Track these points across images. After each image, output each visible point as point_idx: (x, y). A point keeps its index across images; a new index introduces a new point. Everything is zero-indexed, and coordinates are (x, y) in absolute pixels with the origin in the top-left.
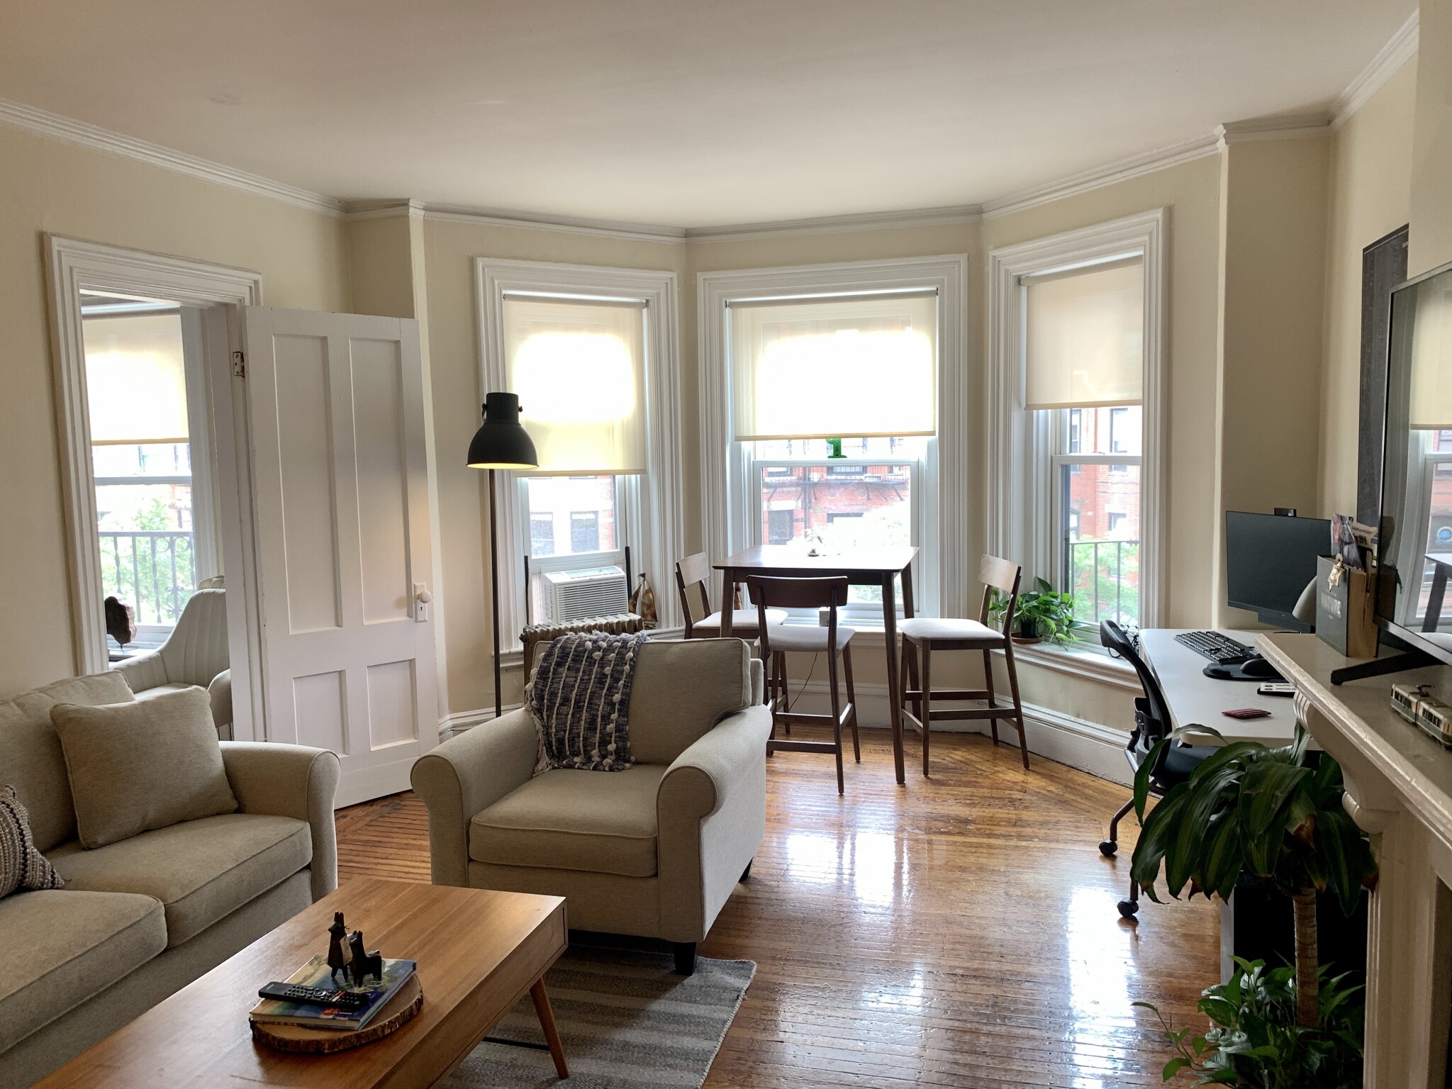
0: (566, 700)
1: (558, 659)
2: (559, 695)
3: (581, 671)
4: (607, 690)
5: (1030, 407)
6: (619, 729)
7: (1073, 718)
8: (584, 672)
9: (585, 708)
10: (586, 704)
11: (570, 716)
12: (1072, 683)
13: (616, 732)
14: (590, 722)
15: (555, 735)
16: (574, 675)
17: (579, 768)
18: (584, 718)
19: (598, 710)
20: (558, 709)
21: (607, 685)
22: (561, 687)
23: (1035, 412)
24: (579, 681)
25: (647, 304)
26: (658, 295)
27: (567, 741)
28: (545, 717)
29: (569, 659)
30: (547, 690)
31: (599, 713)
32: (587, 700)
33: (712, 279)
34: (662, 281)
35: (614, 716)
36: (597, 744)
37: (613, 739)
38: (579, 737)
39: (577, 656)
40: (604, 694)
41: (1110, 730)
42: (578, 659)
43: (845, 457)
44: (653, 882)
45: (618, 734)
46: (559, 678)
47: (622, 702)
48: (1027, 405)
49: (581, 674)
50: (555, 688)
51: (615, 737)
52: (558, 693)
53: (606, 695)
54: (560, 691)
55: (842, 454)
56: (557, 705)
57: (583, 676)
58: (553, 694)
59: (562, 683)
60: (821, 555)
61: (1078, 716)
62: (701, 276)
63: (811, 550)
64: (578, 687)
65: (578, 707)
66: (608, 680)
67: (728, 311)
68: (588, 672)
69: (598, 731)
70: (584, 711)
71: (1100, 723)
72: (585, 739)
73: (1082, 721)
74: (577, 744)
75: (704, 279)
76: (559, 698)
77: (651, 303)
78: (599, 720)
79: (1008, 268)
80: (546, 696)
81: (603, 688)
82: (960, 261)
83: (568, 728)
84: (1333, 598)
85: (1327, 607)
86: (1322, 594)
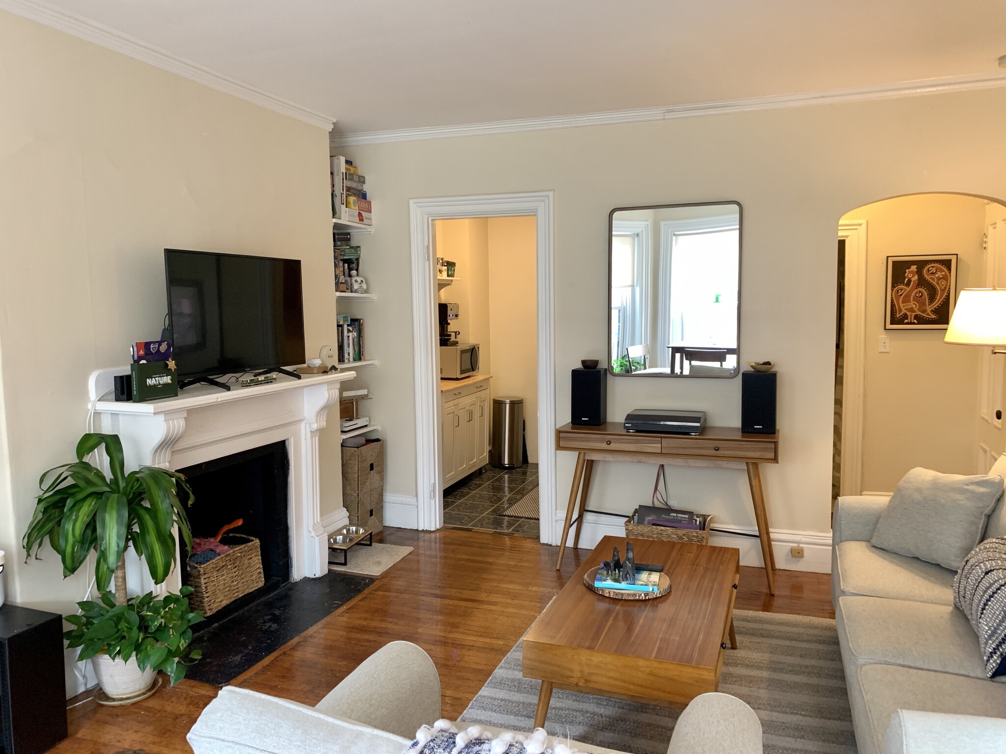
84: (161, 377)
85: (155, 383)
86: (148, 380)
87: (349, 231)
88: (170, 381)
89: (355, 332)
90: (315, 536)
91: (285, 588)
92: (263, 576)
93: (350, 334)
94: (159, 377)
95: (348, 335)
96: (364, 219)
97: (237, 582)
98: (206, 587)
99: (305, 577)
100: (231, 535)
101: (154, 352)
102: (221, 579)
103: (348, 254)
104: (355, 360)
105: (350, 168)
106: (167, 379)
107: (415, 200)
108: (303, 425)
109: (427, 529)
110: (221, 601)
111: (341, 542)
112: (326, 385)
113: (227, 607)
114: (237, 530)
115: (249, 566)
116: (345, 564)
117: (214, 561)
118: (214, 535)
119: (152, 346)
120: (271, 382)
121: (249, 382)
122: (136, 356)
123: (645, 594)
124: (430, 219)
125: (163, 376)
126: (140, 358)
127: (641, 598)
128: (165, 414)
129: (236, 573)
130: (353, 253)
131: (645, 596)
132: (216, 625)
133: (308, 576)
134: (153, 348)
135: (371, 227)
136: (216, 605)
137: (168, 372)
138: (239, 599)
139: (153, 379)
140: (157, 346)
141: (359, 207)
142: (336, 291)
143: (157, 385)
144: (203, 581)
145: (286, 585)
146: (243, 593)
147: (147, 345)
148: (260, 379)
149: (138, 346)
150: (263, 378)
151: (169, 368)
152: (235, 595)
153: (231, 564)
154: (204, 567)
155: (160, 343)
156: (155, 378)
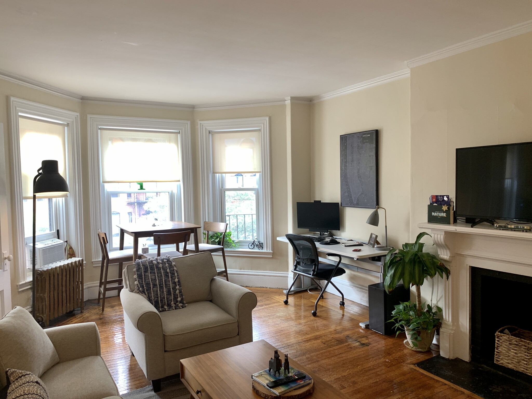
0: (155, 285)
1: (144, 270)
2: (151, 283)
3: (156, 273)
4: (171, 278)
5: (214, 173)
6: (180, 292)
7: (239, 270)
8: (157, 273)
9: (164, 287)
10: (164, 285)
11: (159, 291)
12: (238, 259)
13: (179, 293)
14: (168, 291)
15: (154, 300)
16: (154, 275)
17: (168, 310)
18: (165, 291)
19: (170, 286)
20: (153, 289)
21: (170, 276)
22: (150, 280)
23: (216, 174)
24: (157, 277)
25: (68, 125)
26: (73, 122)
27: (159, 301)
28: (147, 294)
29: (149, 269)
30: (144, 283)
31: (171, 287)
32: (164, 284)
33: (93, 118)
34: (73, 116)
35: (178, 287)
36: (173, 299)
37: (179, 296)
38: (165, 298)
39: (151, 267)
40: (170, 280)
41: (254, 271)
42: (152, 268)
43: (145, 189)
44: (238, 337)
45: (180, 294)
46: (148, 277)
47: (179, 281)
48: (213, 172)
49: (156, 274)
50: (147, 281)
51: (179, 295)
52: (150, 283)
53: (171, 280)
54: (151, 282)
55: (144, 188)
56: (152, 288)
57: (158, 274)
58: (148, 284)
59: (150, 279)
60: (157, 225)
61: (241, 269)
62: (89, 116)
63: (153, 224)
64: (158, 279)
65: (161, 287)
66: (170, 274)
67: (99, 130)
68: (159, 273)
69: (172, 294)
70: (164, 288)
71: (250, 270)
72: (167, 299)
73: (243, 270)
74: (164, 302)
75: (90, 117)
76: (151, 285)
77: (70, 125)
78: (172, 290)
79: (206, 127)
80: (144, 286)
81: (169, 278)
82: (188, 123)
83: (159, 296)
84: (440, 213)
85: (437, 215)
86: (433, 213)
94: (439, 213)
98: (498, 347)
101: (441, 200)
102: (511, 350)
110: (508, 363)
117: (508, 336)
122: (431, 201)
125: (441, 213)
126: (433, 203)
132: (501, 373)
134: (440, 198)
139: (436, 213)
140: (442, 198)
143: (438, 216)
147: (437, 197)
148: (509, 227)
149: (433, 197)
150: (513, 227)
151: (442, 209)
152: (522, 369)
153: (525, 349)
154: (499, 334)
155: (443, 196)
156: (437, 213)
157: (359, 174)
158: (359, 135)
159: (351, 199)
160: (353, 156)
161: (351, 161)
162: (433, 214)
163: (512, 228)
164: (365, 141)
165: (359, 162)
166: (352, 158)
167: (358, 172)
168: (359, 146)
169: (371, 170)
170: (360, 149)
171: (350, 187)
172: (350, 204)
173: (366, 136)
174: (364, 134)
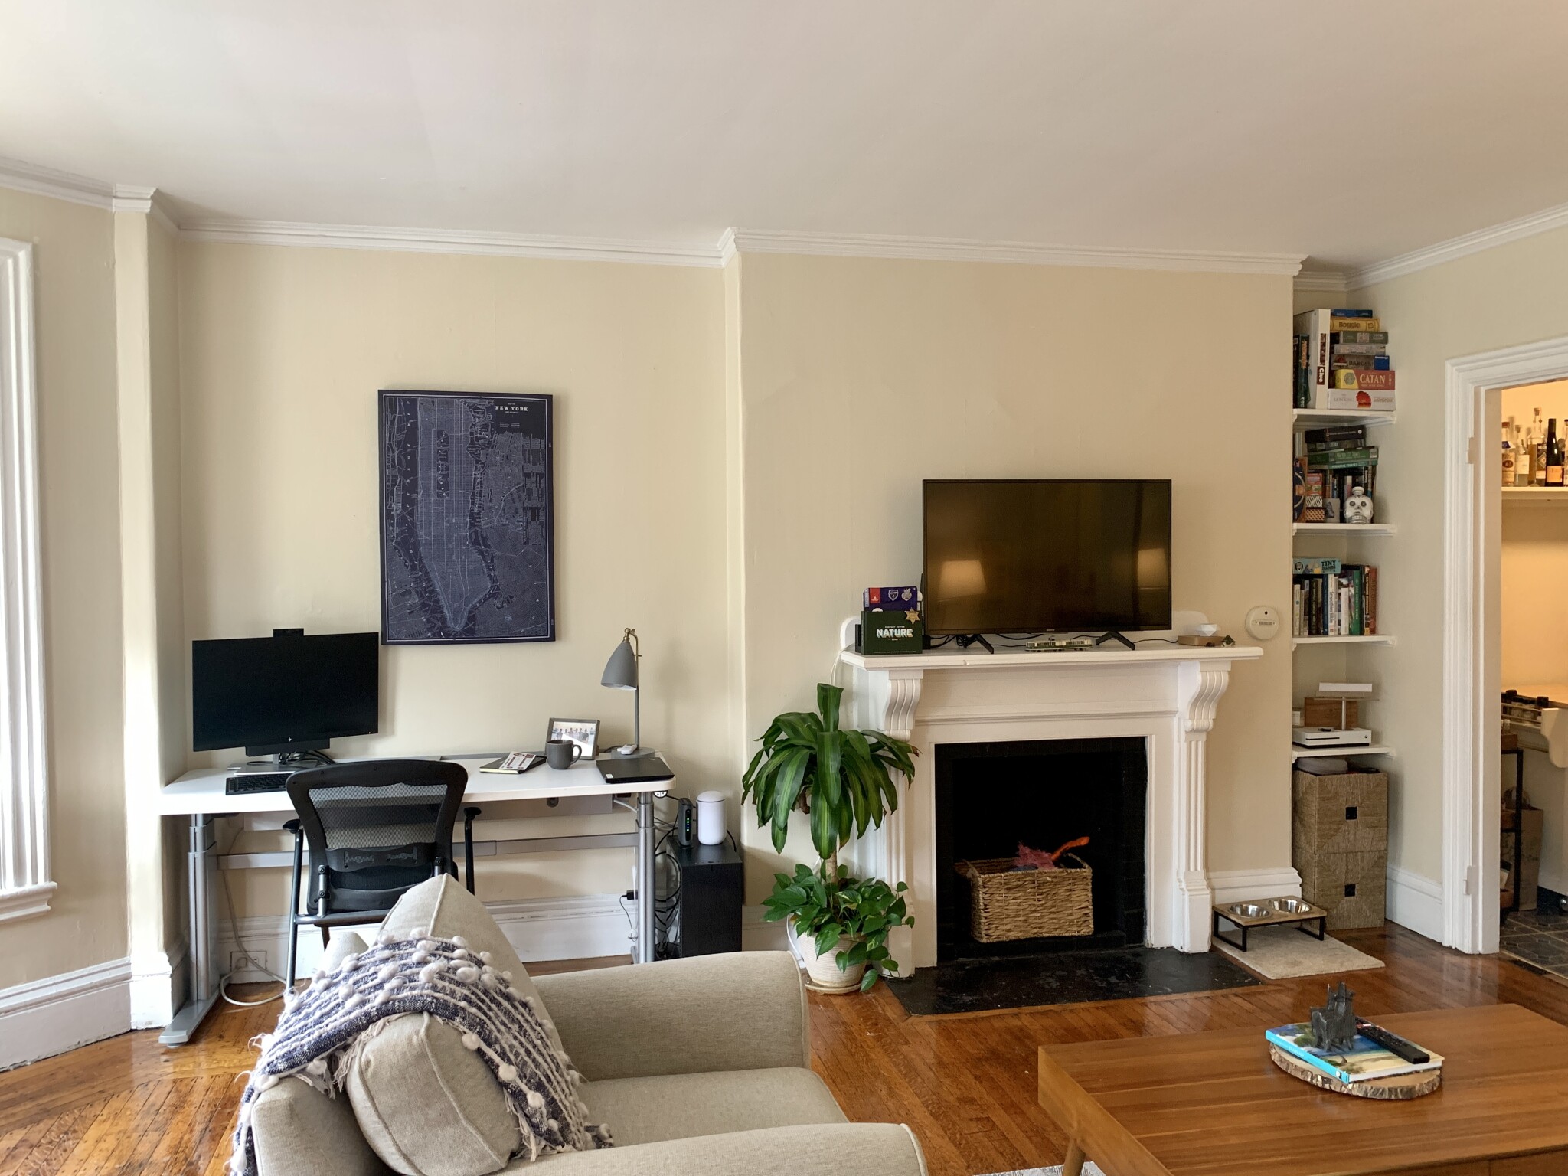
84: (897, 629)
85: (888, 635)
86: (878, 631)
87: (1363, 423)
88: (910, 635)
89: (1352, 587)
90: (1185, 889)
91: (1132, 950)
92: (1092, 921)
93: (1343, 591)
94: (894, 629)
95: (1340, 591)
96: (1372, 401)
97: (1039, 915)
98: (985, 905)
99: (1172, 947)
100: (1070, 855)
101: (893, 600)
102: (1011, 901)
103: (1340, 460)
104: (1351, 633)
105: (1357, 322)
106: (908, 633)
107: (1454, 361)
108: (1176, 720)
109: (1459, 948)
110: (1009, 931)
111: (1254, 915)
112: (1199, 664)
113: (1017, 943)
114: (1076, 850)
115: (1067, 899)
116: (1243, 948)
117: (1003, 875)
118: (1052, 851)
119: (889, 593)
120: (1081, 650)
121: (1036, 645)
122: (867, 603)
123: (1323, 1078)
124: (1483, 390)
125: (900, 628)
126: (873, 605)
127: (1314, 1082)
128: (890, 671)
129: (1041, 903)
130: (1357, 459)
131: (1324, 1083)
132: (997, 958)
133: (1175, 947)
134: (891, 595)
135: (1394, 412)
136: (997, 933)
137: (908, 625)
138: (1043, 938)
139: (886, 630)
140: (897, 593)
141: (1359, 383)
142: (1294, 521)
143: (891, 638)
144: (981, 895)
145: (1135, 947)
146: (1050, 932)
147: (884, 591)
148: (1057, 644)
149: (872, 592)
150: (1064, 643)
151: (907, 618)
152: (1035, 930)
153: (1034, 888)
154: (986, 878)
155: (901, 590)
156: (888, 629)
157: (476, 532)
158: (476, 402)
159: (439, 616)
160: (447, 468)
161: (439, 486)
162: (879, 633)
163: (1062, 646)
164: (502, 425)
165: (477, 490)
166: (446, 476)
167: (472, 525)
168: (478, 439)
169: (533, 519)
170: (482, 449)
171: (432, 575)
172: (429, 634)
173: (510, 409)
174: (504, 403)
